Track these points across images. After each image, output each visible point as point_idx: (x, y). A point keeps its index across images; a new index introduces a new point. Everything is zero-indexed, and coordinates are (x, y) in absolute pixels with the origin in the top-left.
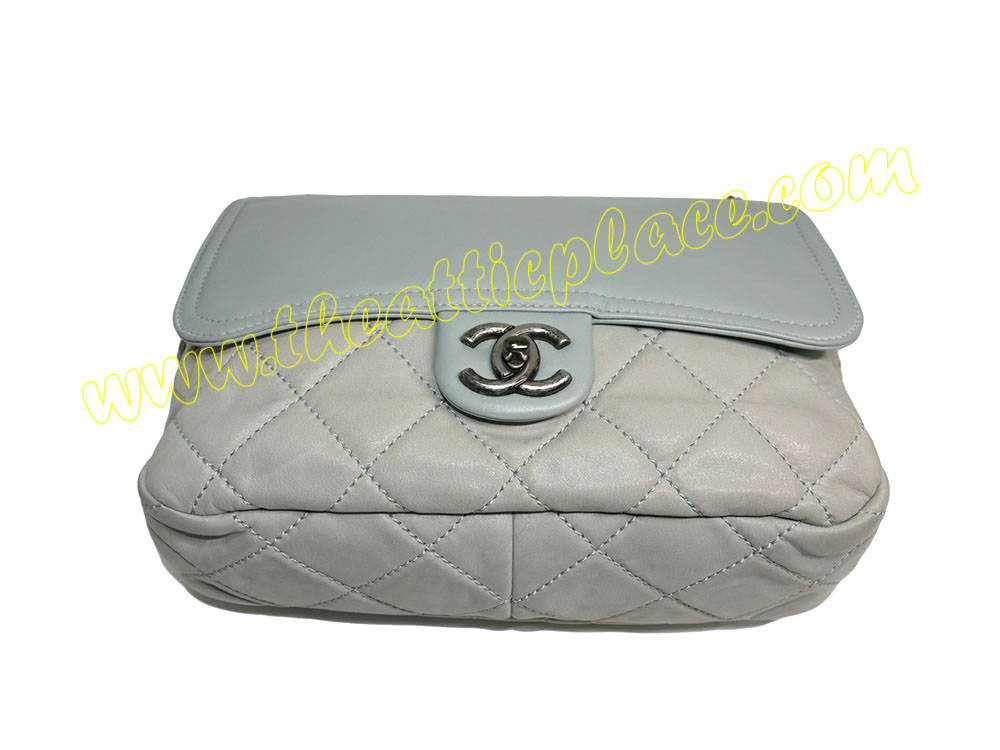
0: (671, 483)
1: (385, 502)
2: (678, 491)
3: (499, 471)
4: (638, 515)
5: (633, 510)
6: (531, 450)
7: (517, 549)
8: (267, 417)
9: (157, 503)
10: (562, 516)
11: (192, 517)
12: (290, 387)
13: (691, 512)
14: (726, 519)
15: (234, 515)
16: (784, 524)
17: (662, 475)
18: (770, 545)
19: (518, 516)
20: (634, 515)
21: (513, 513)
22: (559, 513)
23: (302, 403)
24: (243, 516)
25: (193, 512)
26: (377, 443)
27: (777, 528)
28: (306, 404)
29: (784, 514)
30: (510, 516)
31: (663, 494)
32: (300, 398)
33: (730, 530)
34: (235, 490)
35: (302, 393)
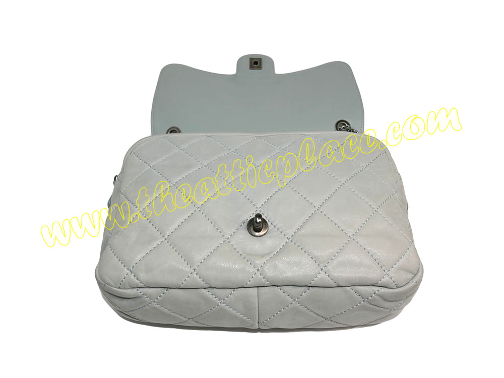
0: (325, 273)
1: (202, 284)
2: (329, 276)
3: (251, 269)
4: (312, 287)
5: (309, 285)
6: (265, 260)
7: (260, 302)
8: (151, 248)
9: (104, 284)
10: (279, 288)
11: (119, 290)
12: (161, 233)
13: (335, 285)
14: (350, 287)
15: (136, 289)
16: (376, 289)
17: (322, 269)
18: (370, 298)
19: (260, 288)
20: (310, 287)
21: (258, 287)
22: (277, 286)
23: (166, 241)
24: (141, 290)
25: (119, 288)
26: (198, 258)
27: (373, 290)
28: (168, 242)
29: (376, 285)
30: (256, 288)
31: (322, 278)
32: (165, 239)
33: (353, 292)
34: (137, 279)
35: (166, 237)
